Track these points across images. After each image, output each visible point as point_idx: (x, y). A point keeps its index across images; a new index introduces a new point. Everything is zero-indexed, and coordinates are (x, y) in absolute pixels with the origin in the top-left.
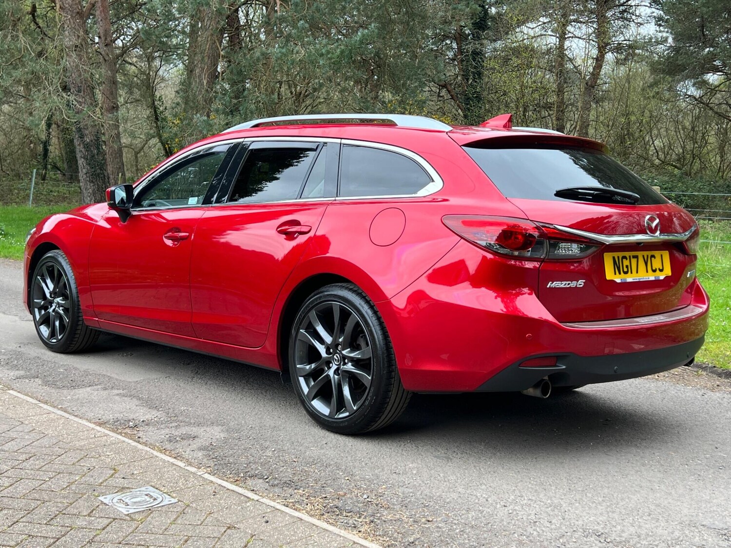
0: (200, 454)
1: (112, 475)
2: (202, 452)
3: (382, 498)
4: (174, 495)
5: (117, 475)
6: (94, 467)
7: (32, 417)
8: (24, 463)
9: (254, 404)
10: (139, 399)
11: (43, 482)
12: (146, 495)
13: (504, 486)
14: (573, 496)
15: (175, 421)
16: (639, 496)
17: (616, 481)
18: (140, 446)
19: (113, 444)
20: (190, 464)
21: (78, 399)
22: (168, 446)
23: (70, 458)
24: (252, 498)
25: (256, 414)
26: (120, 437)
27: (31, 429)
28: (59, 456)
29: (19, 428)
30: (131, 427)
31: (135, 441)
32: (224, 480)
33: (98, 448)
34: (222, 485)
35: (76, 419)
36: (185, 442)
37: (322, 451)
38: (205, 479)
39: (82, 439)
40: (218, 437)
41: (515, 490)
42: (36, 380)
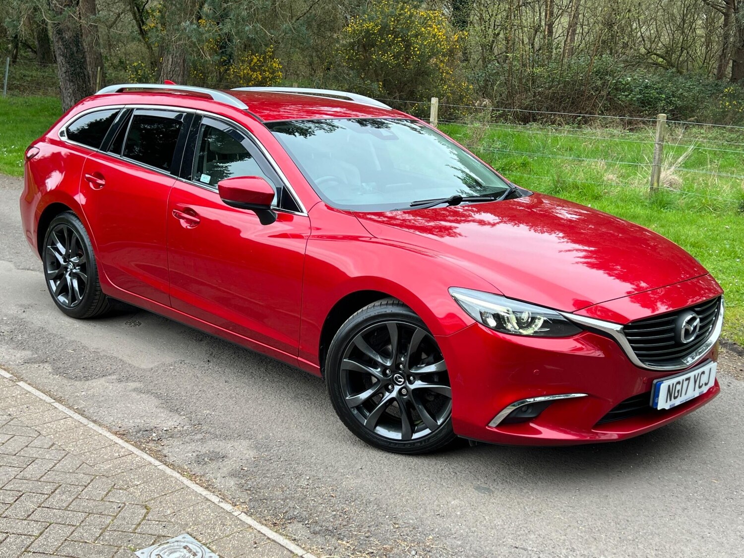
0: (232, 483)
1: (145, 516)
2: (234, 479)
3: (431, 554)
4: (214, 548)
5: (149, 517)
6: (125, 505)
7: (49, 425)
8: (50, 499)
9: (277, 405)
10: (158, 396)
11: (74, 528)
12: (185, 548)
13: (553, 534)
14: (625, 547)
15: (200, 432)
16: (691, 548)
17: (665, 525)
18: (169, 471)
19: (140, 467)
20: (224, 499)
21: (94, 396)
22: (197, 469)
23: (98, 489)
24: (296, 552)
25: (283, 421)
26: (145, 456)
27: (50, 444)
28: (86, 486)
29: (37, 443)
30: (155, 440)
31: (161, 461)
32: (263, 524)
33: (125, 474)
34: (262, 531)
35: (96, 427)
36: (213, 465)
37: (359, 481)
38: (243, 523)
39: (107, 460)
40: (247, 456)
41: (564, 540)
42: (46, 365)
